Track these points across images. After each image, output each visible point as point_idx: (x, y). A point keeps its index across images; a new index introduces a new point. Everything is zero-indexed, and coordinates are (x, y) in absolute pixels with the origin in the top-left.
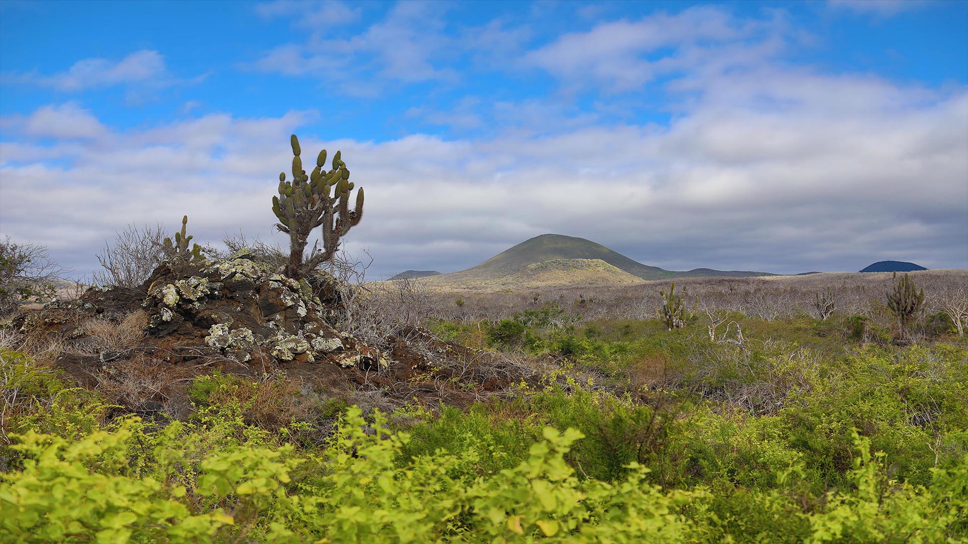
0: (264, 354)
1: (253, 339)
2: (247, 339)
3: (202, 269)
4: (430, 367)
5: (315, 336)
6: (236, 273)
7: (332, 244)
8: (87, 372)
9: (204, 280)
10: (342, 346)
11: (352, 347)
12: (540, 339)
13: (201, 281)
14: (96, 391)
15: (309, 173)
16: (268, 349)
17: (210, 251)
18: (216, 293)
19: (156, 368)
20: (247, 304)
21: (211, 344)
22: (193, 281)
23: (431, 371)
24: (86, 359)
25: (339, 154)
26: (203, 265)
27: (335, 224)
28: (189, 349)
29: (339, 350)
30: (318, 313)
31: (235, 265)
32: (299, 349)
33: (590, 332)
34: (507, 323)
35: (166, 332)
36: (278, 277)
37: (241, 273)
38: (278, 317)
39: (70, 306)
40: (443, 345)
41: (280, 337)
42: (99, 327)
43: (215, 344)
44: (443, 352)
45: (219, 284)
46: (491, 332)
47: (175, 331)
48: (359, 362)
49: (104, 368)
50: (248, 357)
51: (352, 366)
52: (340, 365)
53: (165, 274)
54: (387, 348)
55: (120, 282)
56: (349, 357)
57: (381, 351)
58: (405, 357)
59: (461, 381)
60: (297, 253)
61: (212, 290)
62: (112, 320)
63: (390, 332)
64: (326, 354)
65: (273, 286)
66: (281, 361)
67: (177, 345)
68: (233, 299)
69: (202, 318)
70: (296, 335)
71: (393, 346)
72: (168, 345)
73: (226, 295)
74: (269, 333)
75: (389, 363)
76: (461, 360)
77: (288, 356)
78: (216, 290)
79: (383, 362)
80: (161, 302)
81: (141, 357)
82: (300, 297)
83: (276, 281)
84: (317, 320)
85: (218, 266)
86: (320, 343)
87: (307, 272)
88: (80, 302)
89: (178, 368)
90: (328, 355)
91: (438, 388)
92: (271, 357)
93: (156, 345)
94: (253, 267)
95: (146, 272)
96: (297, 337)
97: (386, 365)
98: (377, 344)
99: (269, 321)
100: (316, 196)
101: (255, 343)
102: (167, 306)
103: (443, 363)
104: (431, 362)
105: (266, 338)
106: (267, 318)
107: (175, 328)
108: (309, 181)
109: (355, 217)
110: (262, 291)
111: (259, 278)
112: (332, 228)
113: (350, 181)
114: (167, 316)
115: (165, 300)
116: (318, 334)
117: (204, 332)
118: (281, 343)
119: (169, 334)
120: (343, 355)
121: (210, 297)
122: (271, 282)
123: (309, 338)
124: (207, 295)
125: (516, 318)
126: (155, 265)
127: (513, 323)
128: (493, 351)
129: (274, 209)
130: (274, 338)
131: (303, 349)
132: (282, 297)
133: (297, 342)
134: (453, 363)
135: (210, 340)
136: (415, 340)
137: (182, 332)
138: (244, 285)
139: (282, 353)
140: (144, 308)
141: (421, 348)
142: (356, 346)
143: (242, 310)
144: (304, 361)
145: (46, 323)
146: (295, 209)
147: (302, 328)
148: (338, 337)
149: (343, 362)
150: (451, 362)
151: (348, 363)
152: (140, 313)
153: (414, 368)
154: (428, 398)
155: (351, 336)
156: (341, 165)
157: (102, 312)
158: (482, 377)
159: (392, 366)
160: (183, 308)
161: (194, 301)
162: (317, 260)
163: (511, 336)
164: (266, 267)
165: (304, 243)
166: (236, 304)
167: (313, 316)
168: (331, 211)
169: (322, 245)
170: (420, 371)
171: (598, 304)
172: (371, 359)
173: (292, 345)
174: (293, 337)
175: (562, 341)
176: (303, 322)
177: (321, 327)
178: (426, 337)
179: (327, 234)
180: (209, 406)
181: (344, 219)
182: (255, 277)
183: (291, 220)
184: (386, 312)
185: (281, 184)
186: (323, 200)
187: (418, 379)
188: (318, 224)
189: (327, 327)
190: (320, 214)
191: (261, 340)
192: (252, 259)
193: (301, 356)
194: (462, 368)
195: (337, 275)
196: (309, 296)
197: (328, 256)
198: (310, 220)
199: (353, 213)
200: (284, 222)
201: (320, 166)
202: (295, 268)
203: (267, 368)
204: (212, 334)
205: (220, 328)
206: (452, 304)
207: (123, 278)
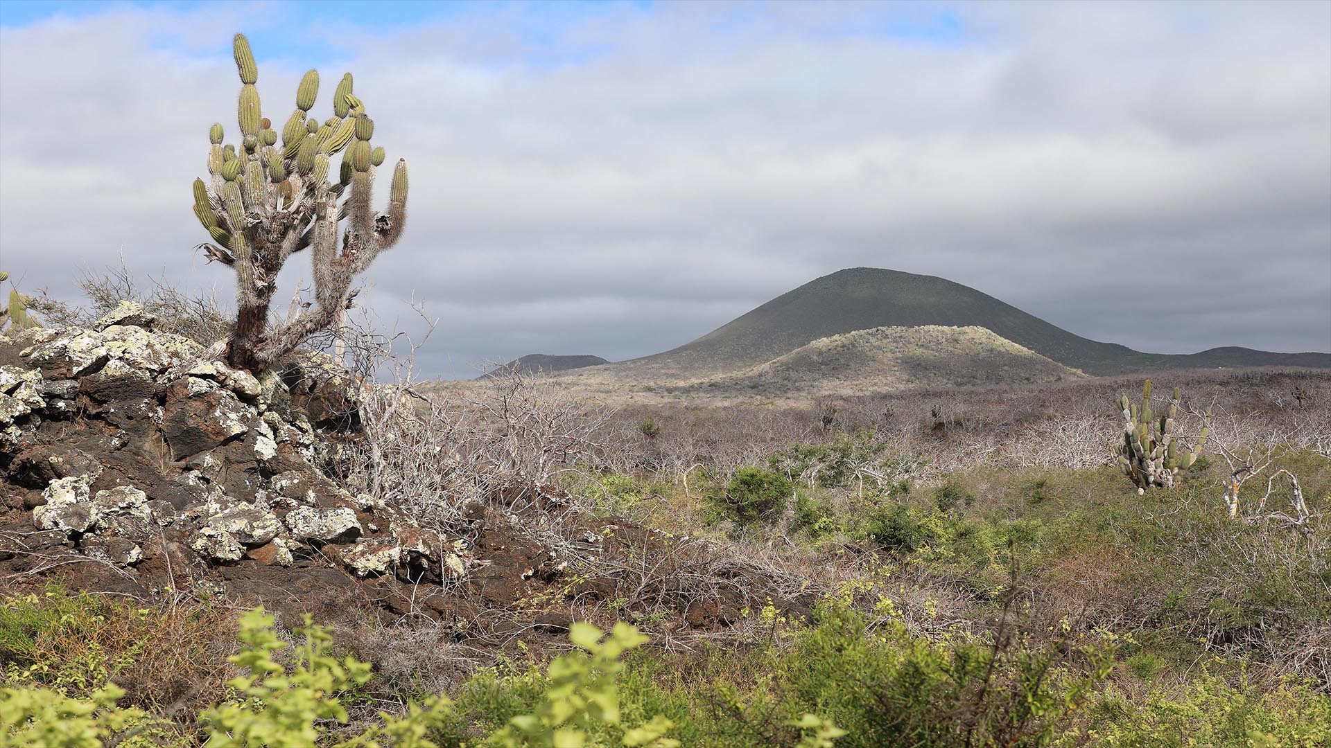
0: (174, 546)
1: (148, 511)
2: (133, 511)
3: (28, 350)
4: (562, 574)
5: (294, 503)
6: (105, 359)
7: (334, 290)
9: (32, 375)
10: (358, 525)
11: (383, 528)
12: (829, 512)
13: (24, 376)
15: (278, 127)
16: (184, 536)
17: (49, 308)
18: (61, 404)
20: (136, 430)
21: (47, 523)
22: (6, 378)
23: (566, 583)
25: (347, 82)
26: (29, 341)
27: (341, 245)
29: (351, 536)
30: (304, 451)
31: (105, 340)
32: (258, 533)
33: (946, 495)
34: (752, 476)
36: (209, 369)
37: (120, 358)
38: (208, 459)
40: (597, 524)
41: (214, 507)
43: (56, 524)
44: (597, 540)
45: (68, 384)
46: (714, 497)
48: (397, 561)
50: (135, 553)
51: (381, 573)
52: (353, 571)
54: (464, 531)
56: (374, 552)
57: (451, 539)
58: (507, 551)
59: (634, 607)
60: (252, 317)
61: (50, 397)
63: (472, 494)
64: (319, 545)
65: (196, 389)
66: (216, 562)
68: (103, 419)
69: (26, 467)
70: (251, 502)
71: (474, 527)
73: (85, 410)
74: (186, 498)
75: (468, 564)
76: (635, 558)
77: (230, 551)
78: (60, 397)
79: (453, 562)
82: (260, 414)
83: (204, 377)
84: (300, 468)
85: (65, 341)
86: (306, 521)
87: (278, 356)
90: (325, 548)
92: (190, 553)
94: (149, 345)
96: (252, 507)
97: (461, 571)
98: (441, 523)
99: (188, 469)
100: (294, 179)
101: (153, 521)
103: (594, 567)
104: (565, 564)
105: (180, 507)
106: (183, 463)
108: (278, 145)
109: (389, 229)
110: (171, 400)
111: (162, 372)
112: (334, 253)
113: (374, 143)
116: (302, 500)
117: (31, 496)
118: (215, 521)
120: (360, 548)
121: (44, 416)
122: (191, 379)
123: (280, 508)
124: (37, 411)
125: (774, 463)
127: (767, 476)
128: (715, 540)
129: (198, 210)
130: (199, 509)
131: (267, 534)
132: (218, 413)
133: (253, 517)
134: (619, 565)
135: (45, 515)
136: (530, 513)
138: (127, 387)
139: (216, 543)
141: (546, 531)
142: (392, 525)
143: (124, 445)
144: (268, 562)
146: (246, 208)
147: (266, 486)
148: (349, 505)
149: (360, 564)
150: (614, 563)
151: (371, 566)
153: (527, 578)
155: (381, 503)
156: (352, 107)
158: (684, 597)
159: (473, 571)
161: (6, 425)
162: (300, 332)
163: (762, 506)
164: (182, 344)
165: (271, 288)
166: (108, 431)
167: (293, 458)
168: (333, 213)
169: (313, 294)
170: (541, 584)
171: (976, 431)
172: (426, 557)
173: (240, 525)
174: (244, 505)
175: (881, 518)
176: (266, 471)
177: (310, 482)
178: (555, 506)
179: (325, 269)
180: (32, 663)
181: (361, 232)
182: (155, 367)
183: (238, 237)
184: (463, 450)
185: (214, 153)
186: (311, 190)
187: (535, 601)
188: (302, 244)
189: (325, 484)
190: (306, 221)
191: (167, 512)
192: (148, 325)
193: (262, 549)
194: (639, 578)
195: (350, 364)
196: (282, 413)
197: (326, 321)
198: (283, 235)
199: (383, 219)
200: (223, 240)
201: (304, 108)
202: (248, 346)
203: (180, 580)
204: (50, 501)
205: (69, 488)
206: (633, 433)
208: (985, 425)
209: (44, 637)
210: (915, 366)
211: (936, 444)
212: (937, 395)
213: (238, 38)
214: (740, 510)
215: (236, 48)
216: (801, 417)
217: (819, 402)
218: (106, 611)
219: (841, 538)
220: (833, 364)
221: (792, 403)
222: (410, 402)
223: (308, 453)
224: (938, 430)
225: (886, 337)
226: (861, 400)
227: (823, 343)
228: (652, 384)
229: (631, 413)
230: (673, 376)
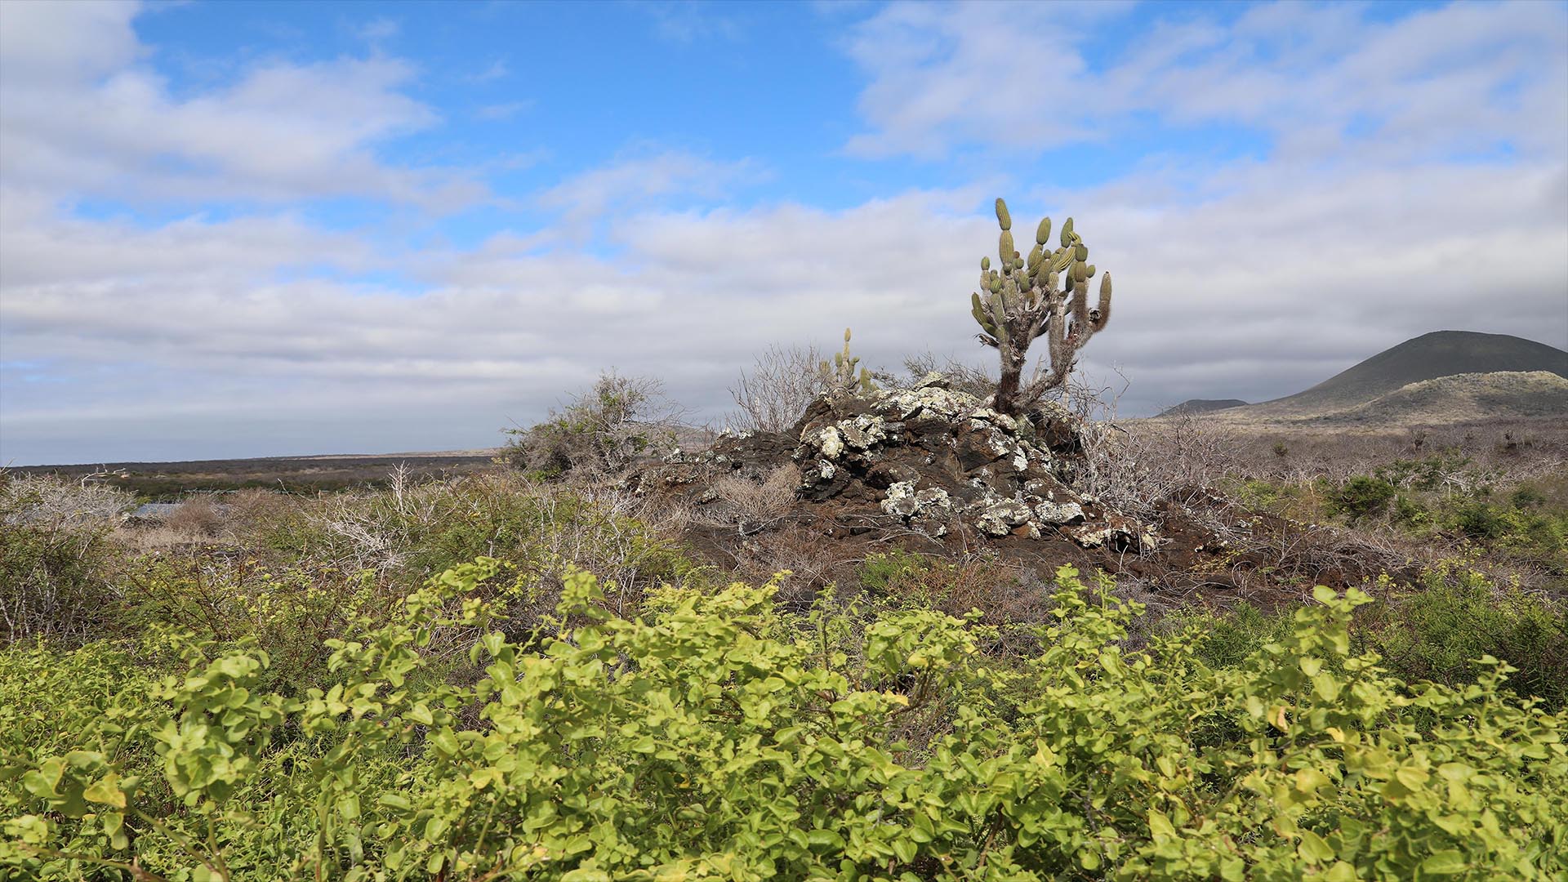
0: (965, 526)
1: (949, 503)
2: (940, 503)
3: (874, 404)
4: (1224, 549)
5: (1040, 499)
6: (920, 409)
7: (1062, 361)
8: (722, 549)
9: (878, 420)
10: (1082, 514)
11: (1099, 516)
12: (1424, 509)
13: (873, 420)
14: (734, 574)
15: (1024, 256)
16: (971, 519)
17: (885, 378)
18: (895, 437)
19: (813, 544)
20: (940, 453)
21: (889, 511)
22: (863, 421)
23: (1227, 555)
24: (719, 530)
25: (1070, 222)
26: (875, 399)
27: (1067, 331)
28: (858, 519)
29: (1078, 521)
30: (1045, 466)
31: (920, 397)
32: (1018, 518)
33: (1520, 497)
34: (1362, 483)
35: (826, 494)
36: (984, 414)
37: (930, 408)
38: (985, 471)
39: (697, 460)
40: (1248, 516)
41: (989, 501)
42: (736, 487)
43: (895, 511)
44: (1247, 527)
45: (899, 424)
46: (1332, 497)
47: (839, 493)
48: (1109, 538)
49: (745, 543)
50: (942, 530)
51: (1099, 545)
52: (1080, 544)
53: (822, 412)
54: (1154, 519)
55: (762, 426)
56: (1093, 532)
57: (1145, 524)
58: (1184, 532)
59: (1277, 573)
60: (1010, 380)
61: (889, 432)
62: (754, 478)
63: (1158, 495)
64: (1057, 526)
65: (976, 426)
66: (991, 536)
67: (842, 512)
68: (920, 446)
69: (875, 475)
70: (1012, 498)
71: (1160, 516)
72: (829, 512)
73: (910, 440)
74: (971, 496)
75: (1158, 541)
76: (1278, 540)
77: (1001, 529)
78: (894, 433)
79: (1147, 539)
80: (819, 452)
81: (793, 529)
82: (1017, 442)
83: (981, 418)
84: (1043, 476)
85: (897, 398)
86: (1048, 510)
87: (1027, 405)
88: (710, 453)
89: (844, 545)
90: (1061, 529)
91: (1239, 582)
92: (976, 530)
93: (813, 511)
94: (947, 399)
95: (796, 411)
96: (1013, 501)
97: (1153, 545)
98: (1138, 513)
99: (972, 477)
100: (1036, 290)
101: (952, 510)
102: (826, 457)
103: (1246, 544)
104: (1226, 542)
105: (968, 502)
106: (969, 473)
107: (839, 488)
108: (1025, 268)
109: (1100, 319)
110: (961, 434)
111: (955, 415)
112: (1063, 337)
113: (1088, 263)
114: (827, 471)
115: (824, 450)
116: (1045, 497)
117: (879, 493)
118: (990, 510)
119: (832, 497)
120: (1084, 529)
121: (886, 444)
122: (973, 420)
123: (1032, 503)
124: (881, 441)
125: (1379, 473)
126: (808, 401)
127: (1373, 483)
128: (1337, 528)
129: (975, 313)
130: (980, 502)
131: (1024, 519)
132: (990, 442)
133: (1014, 508)
134: (1264, 544)
135: (888, 505)
136: (1200, 507)
137: (849, 494)
138: (934, 426)
139: (991, 524)
140: (795, 461)
141: (1210, 519)
142: (1105, 514)
143: (933, 462)
144: (1024, 537)
145: (667, 483)
146: (1005, 310)
147: (1021, 488)
148: (1075, 501)
149: (1084, 539)
150: (1261, 542)
151: (1092, 540)
152: (792, 466)
153: (1199, 551)
154: (1222, 597)
155: (1097, 499)
156: (1073, 240)
157: (739, 467)
158: (1315, 567)
159: (1161, 546)
160: (849, 460)
161: (864, 450)
162: (1041, 389)
163: (1369, 505)
164: (967, 398)
165: (1022, 361)
166: (923, 453)
167: (1038, 470)
168: (1061, 310)
169: (1049, 363)
170: (1209, 555)
171: (1543, 450)
172: (1129, 535)
173: (1006, 512)
174: (1008, 500)
175: (1468, 513)
176: (1022, 478)
177: (1050, 485)
178: (1217, 503)
179: (1056, 347)
181: (1081, 322)
182: (950, 413)
183: (1000, 328)
184: (1152, 464)
185: (984, 276)
186: (1047, 296)
187: (1205, 567)
188: (1041, 331)
189: (1060, 487)
190: (1043, 316)
191: (961, 505)
192: (946, 387)
193: (1021, 528)
194: (1280, 552)
195: (1073, 409)
196: (1030, 441)
197: (1058, 381)
198: (1030, 326)
199: (1095, 312)
200: (991, 331)
201: (1041, 243)
202: (1008, 398)
203: (970, 546)
204: (891, 497)
205: (901, 488)
206: (1267, 452)
207: (765, 419)
208: (1552, 445)
209: (893, 579)
210: (1487, 402)
211: (1509, 459)
212: (1508, 423)
213: (999, 201)
214: (1352, 507)
215: (997, 207)
216: (1398, 441)
217: (1411, 429)
219: (1435, 528)
220: (1422, 402)
221: (1389, 431)
222: (1114, 433)
223: (1048, 467)
224: (1511, 449)
225: (1466, 381)
226: (1446, 428)
227: (1414, 386)
228: (1280, 418)
229: (1265, 439)
230: (1296, 412)
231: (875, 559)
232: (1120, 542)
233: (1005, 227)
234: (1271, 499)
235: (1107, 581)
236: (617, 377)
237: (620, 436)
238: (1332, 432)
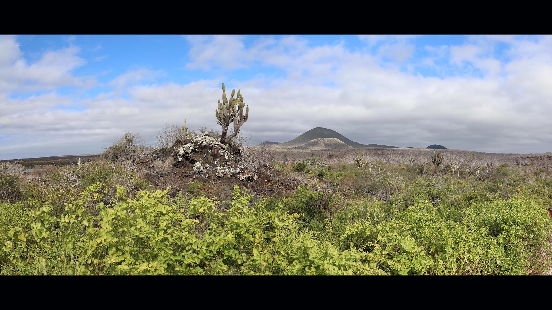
0: (213, 174)
1: (209, 168)
2: (207, 168)
3: (192, 140)
4: (271, 181)
5: (231, 167)
6: (202, 142)
7: (237, 129)
8: (155, 181)
9: (192, 145)
10: (240, 171)
11: (244, 172)
12: (312, 170)
14: (158, 187)
15: (228, 100)
16: (214, 172)
17: (194, 133)
18: (197, 150)
19: (176, 179)
20: (207, 154)
21: (195, 170)
22: (189, 145)
24: (154, 176)
26: (192, 139)
27: (238, 121)
28: (188, 172)
29: (239, 173)
31: (203, 138)
32: (225, 172)
33: (329, 168)
34: (300, 164)
35: (180, 165)
36: (218, 143)
37: (205, 142)
38: (218, 159)
39: (149, 156)
41: (219, 168)
42: (157, 163)
43: (196, 170)
45: (198, 146)
46: (294, 167)
47: (183, 165)
48: (246, 178)
49: (160, 179)
50: (207, 175)
51: (244, 180)
52: (240, 179)
53: (179, 143)
54: (256, 173)
55: (164, 146)
56: (243, 176)
57: (254, 174)
58: (263, 176)
60: (224, 134)
61: (195, 148)
62: (162, 161)
63: (257, 166)
64: (234, 174)
65: (216, 147)
66: (219, 177)
67: (183, 170)
68: (203, 152)
69: (192, 160)
70: (224, 167)
71: (258, 172)
72: (181, 170)
73: (200, 151)
74: (215, 166)
77: (221, 175)
78: (196, 148)
79: (255, 178)
80: (178, 154)
81: (172, 175)
82: (226, 151)
83: (217, 145)
84: (231, 161)
85: (197, 139)
86: (233, 170)
87: (228, 141)
88: (152, 154)
89: (184, 179)
90: (235, 175)
91: (274, 189)
92: (215, 176)
93: (177, 170)
94: (209, 139)
95: (173, 142)
97: (256, 180)
98: (253, 171)
99: (215, 161)
100: (231, 109)
101: (210, 170)
102: (180, 155)
104: (272, 179)
105: (214, 168)
107: (183, 164)
108: (228, 103)
109: (246, 118)
110: (212, 149)
111: (211, 144)
112: (237, 123)
113: (243, 102)
114: (180, 159)
115: (179, 153)
116: (232, 167)
117: (193, 165)
118: (219, 170)
119: (181, 166)
120: (241, 175)
121: (194, 152)
122: (215, 145)
123: (229, 168)
124: (193, 151)
125: (304, 162)
126: (176, 139)
127: (302, 164)
128: (293, 175)
129: (216, 115)
130: (217, 168)
131: (227, 172)
132: (219, 151)
133: (225, 169)
135: (195, 168)
136: (266, 170)
137: (185, 165)
138: (206, 147)
139: (219, 174)
140: (172, 156)
141: (269, 173)
143: (206, 157)
144: (227, 177)
145: (141, 162)
146: (224, 115)
147: (226, 164)
148: (239, 168)
149: (240, 178)
151: (242, 178)
152: (171, 158)
153: (266, 181)
154: (271, 193)
155: (244, 167)
156: (240, 96)
157: (159, 158)
158: (287, 184)
159: (258, 180)
160: (185, 156)
161: (189, 153)
162: (232, 137)
163: (301, 169)
164: (214, 139)
165: (227, 129)
166: (203, 154)
167: (230, 159)
168: (237, 115)
169: (234, 130)
170: (268, 182)
171: (335, 157)
172: (251, 177)
173: (223, 171)
174: (223, 167)
175: (319, 171)
176: (227, 161)
177: (233, 163)
178: (270, 169)
179: (235, 126)
180: (194, 193)
181: (241, 119)
182: (210, 143)
183: (222, 120)
184: (256, 158)
185: (219, 105)
186: (234, 111)
187: (267, 185)
188: (232, 121)
189: (235, 164)
190: (233, 117)
191: (212, 169)
192: (209, 136)
193: (226, 175)
194: (280, 181)
195: (239, 143)
196: (229, 151)
197: (235, 135)
198: (229, 120)
199: (245, 116)
200: (220, 120)
201: (233, 96)
202: (224, 139)
203: (214, 180)
204: (195, 166)
205: (198, 164)
206: (282, 156)
207: (165, 144)
209: (195, 189)
210: (327, 145)
211: (329, 159)
212: (330, 150)
213: (223, 84)
214: (298, 170)
215: (222, 85)
216: (309, 153)
217: (312, 151)
218: (204, 185)
219: (313, 175)
220: (314, 144)
221: (308, 151)
222: (248, 149)
223: (232, 158)
224: (330, 156)
225: (323, 140)
226: (318, 151)
227: (312, 141)
228: (286, 147)
229: (283, 152)
230: (289, 146)
231: (191, 183)
232: (249, 179)
233: (224, 92)
234: (281, 168)
235: (245, 189)
236: (129, 133)
237: (130, 149)
238: (296, 151)
